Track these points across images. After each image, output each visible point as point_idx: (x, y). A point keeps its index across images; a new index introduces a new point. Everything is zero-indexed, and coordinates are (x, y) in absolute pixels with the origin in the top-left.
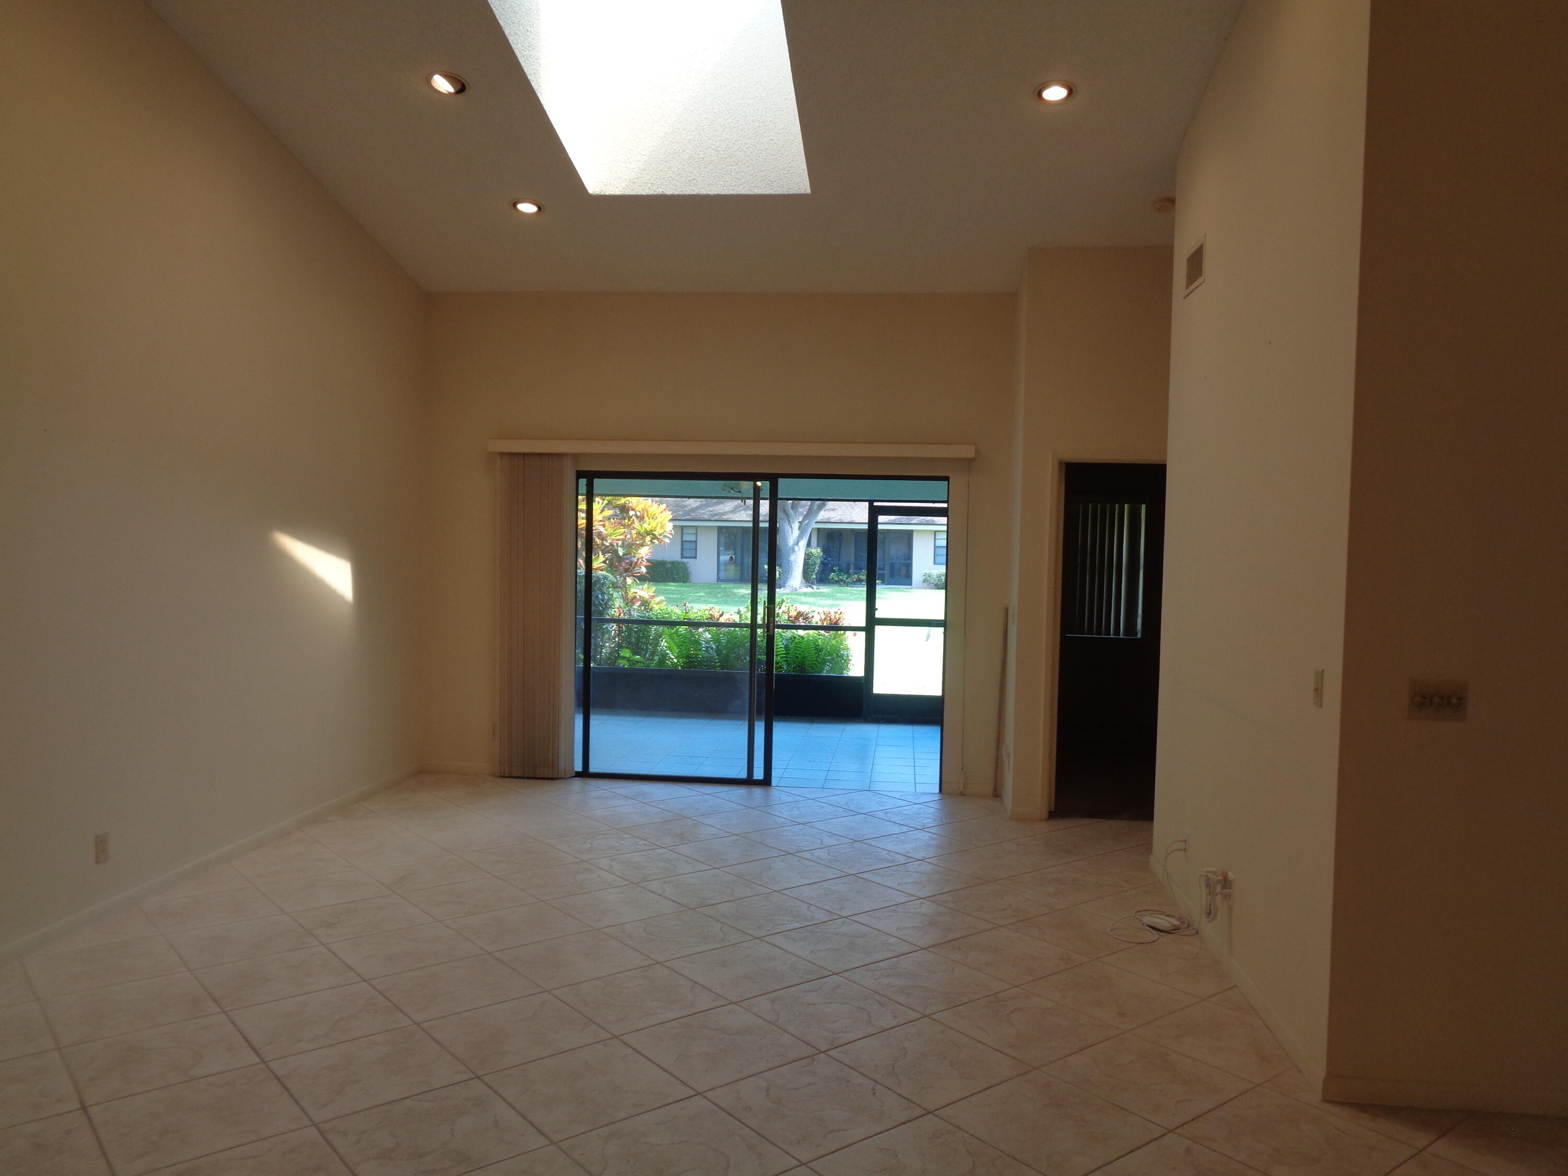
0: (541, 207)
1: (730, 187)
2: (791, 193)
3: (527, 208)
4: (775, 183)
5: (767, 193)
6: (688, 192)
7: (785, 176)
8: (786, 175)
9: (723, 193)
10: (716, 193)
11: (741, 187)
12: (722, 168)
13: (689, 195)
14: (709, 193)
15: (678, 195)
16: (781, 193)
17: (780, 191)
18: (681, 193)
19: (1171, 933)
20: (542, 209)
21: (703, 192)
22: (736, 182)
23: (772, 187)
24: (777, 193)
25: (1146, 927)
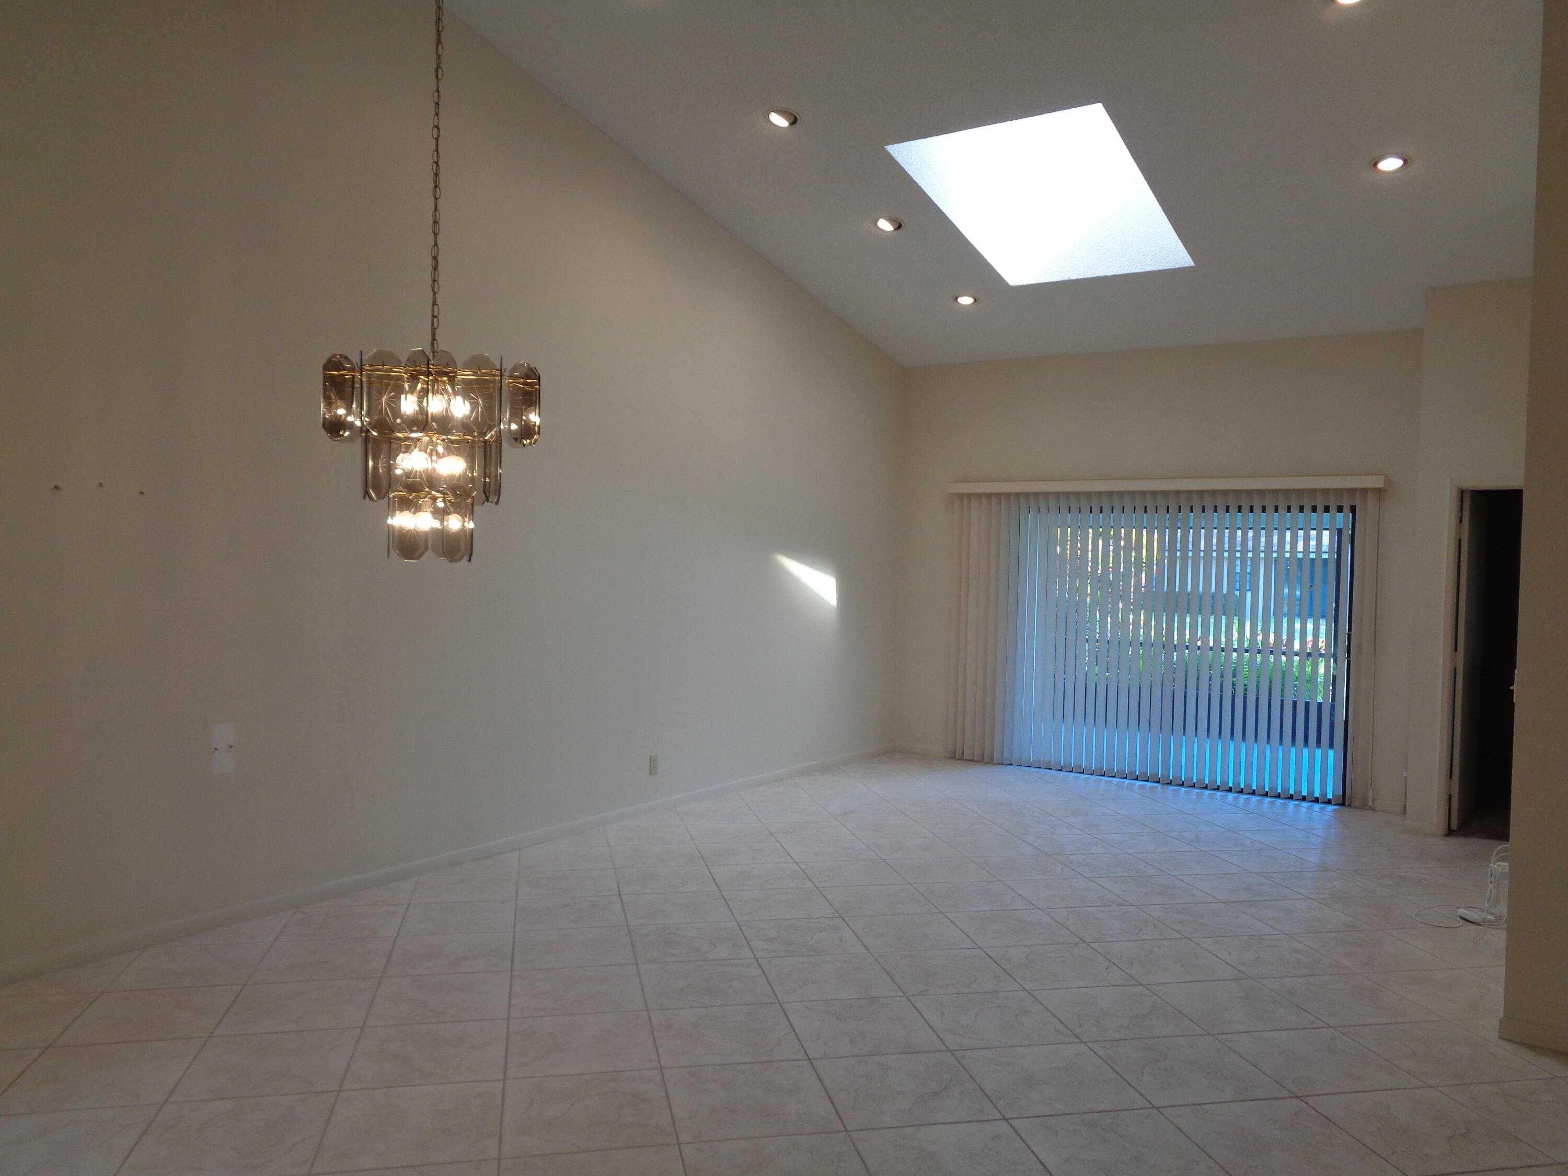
0: (976, 298)
1: (1124, 268)
2: (1177, 267)
3: (965, 300)
4: (1163, 260)
5: (1156, 269)
6: (1089, 276)
7: (1172, 254)
8: (1173, 252)
9: (1118, 274)
10: (1112, 274)
11: (1135, 267)
12: (1119, 252)
13: (1090, 278)
14: (1107, 274)
15: (1081, 279)
16: (1168, 268)
17: (1167, 267)
18: (1084, 277)
19: (1480, 925)
20: (977, 300)
21: (1102, 274)
22: (1130, 262)
23: (1160, 264)
24: (1165, 268)
25: (1459, 918)
